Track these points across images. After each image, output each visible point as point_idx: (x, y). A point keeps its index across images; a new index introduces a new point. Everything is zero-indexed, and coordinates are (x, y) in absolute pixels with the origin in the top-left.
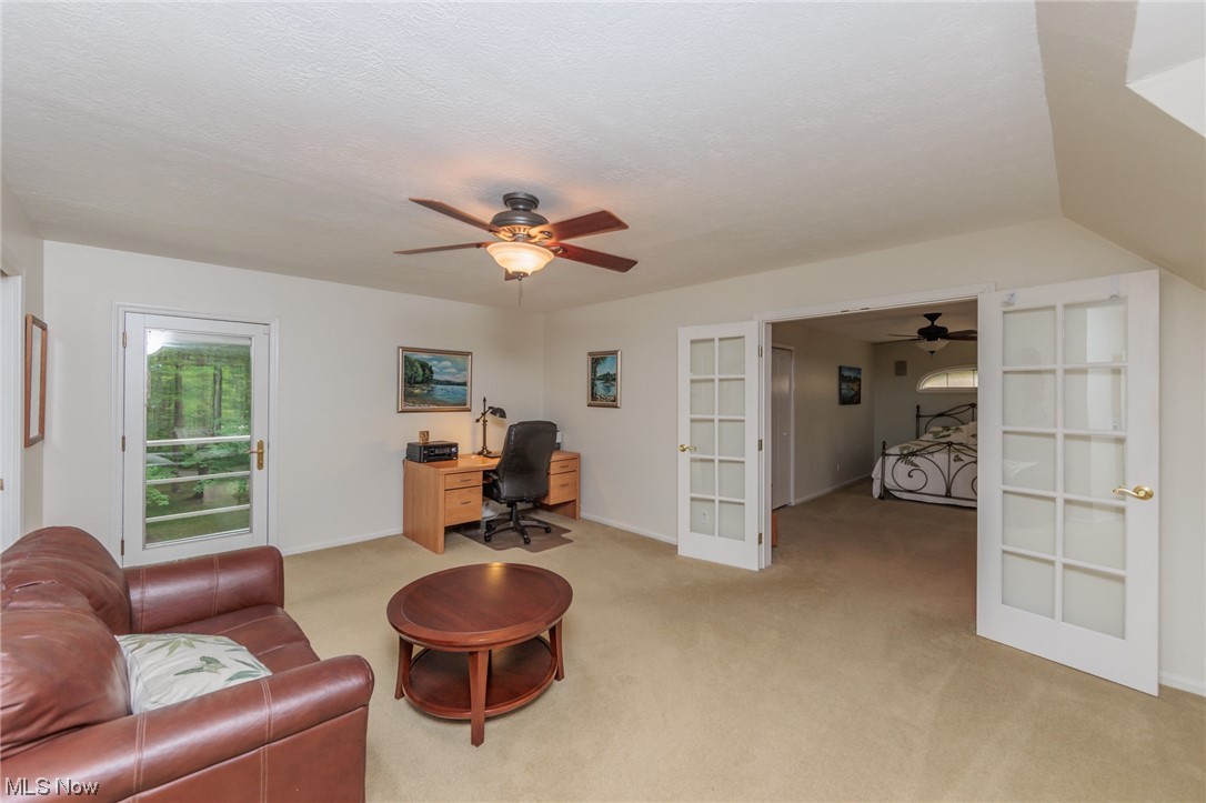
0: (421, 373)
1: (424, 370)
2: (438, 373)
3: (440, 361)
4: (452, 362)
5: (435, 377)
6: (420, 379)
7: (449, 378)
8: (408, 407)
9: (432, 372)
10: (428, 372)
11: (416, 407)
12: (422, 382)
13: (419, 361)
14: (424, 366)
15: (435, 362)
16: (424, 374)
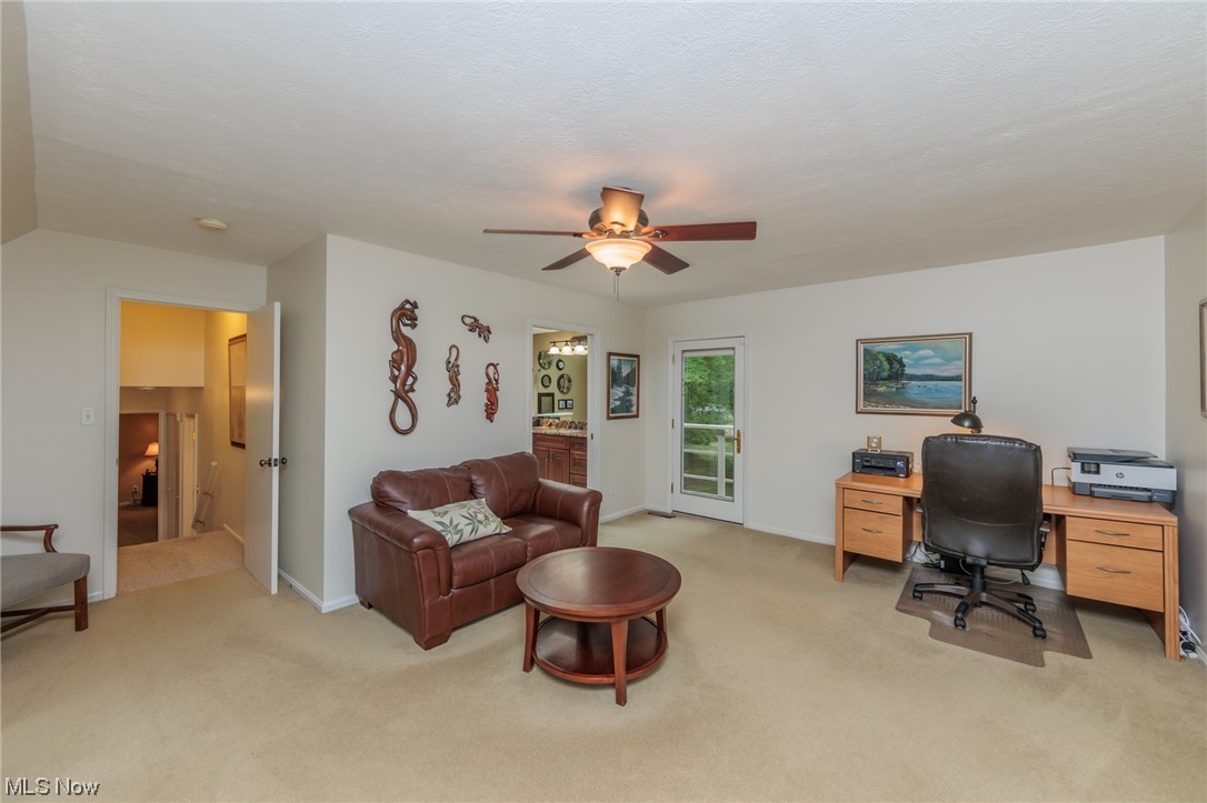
0: (886, 365)
1: (891, 363)
2: (912, 366)
3: (914, 350)
4: (933, 350)
5: (908, 371)
6: (885, 374)
7: (929, 371)
8: (869, 408)
9: (902, 365)
10: (896, 365)
11: (880, 409)
12: (889, 378)
13: (884, 354)
14: (891, 358)
15: (908, 352)
16: (891, 368)
